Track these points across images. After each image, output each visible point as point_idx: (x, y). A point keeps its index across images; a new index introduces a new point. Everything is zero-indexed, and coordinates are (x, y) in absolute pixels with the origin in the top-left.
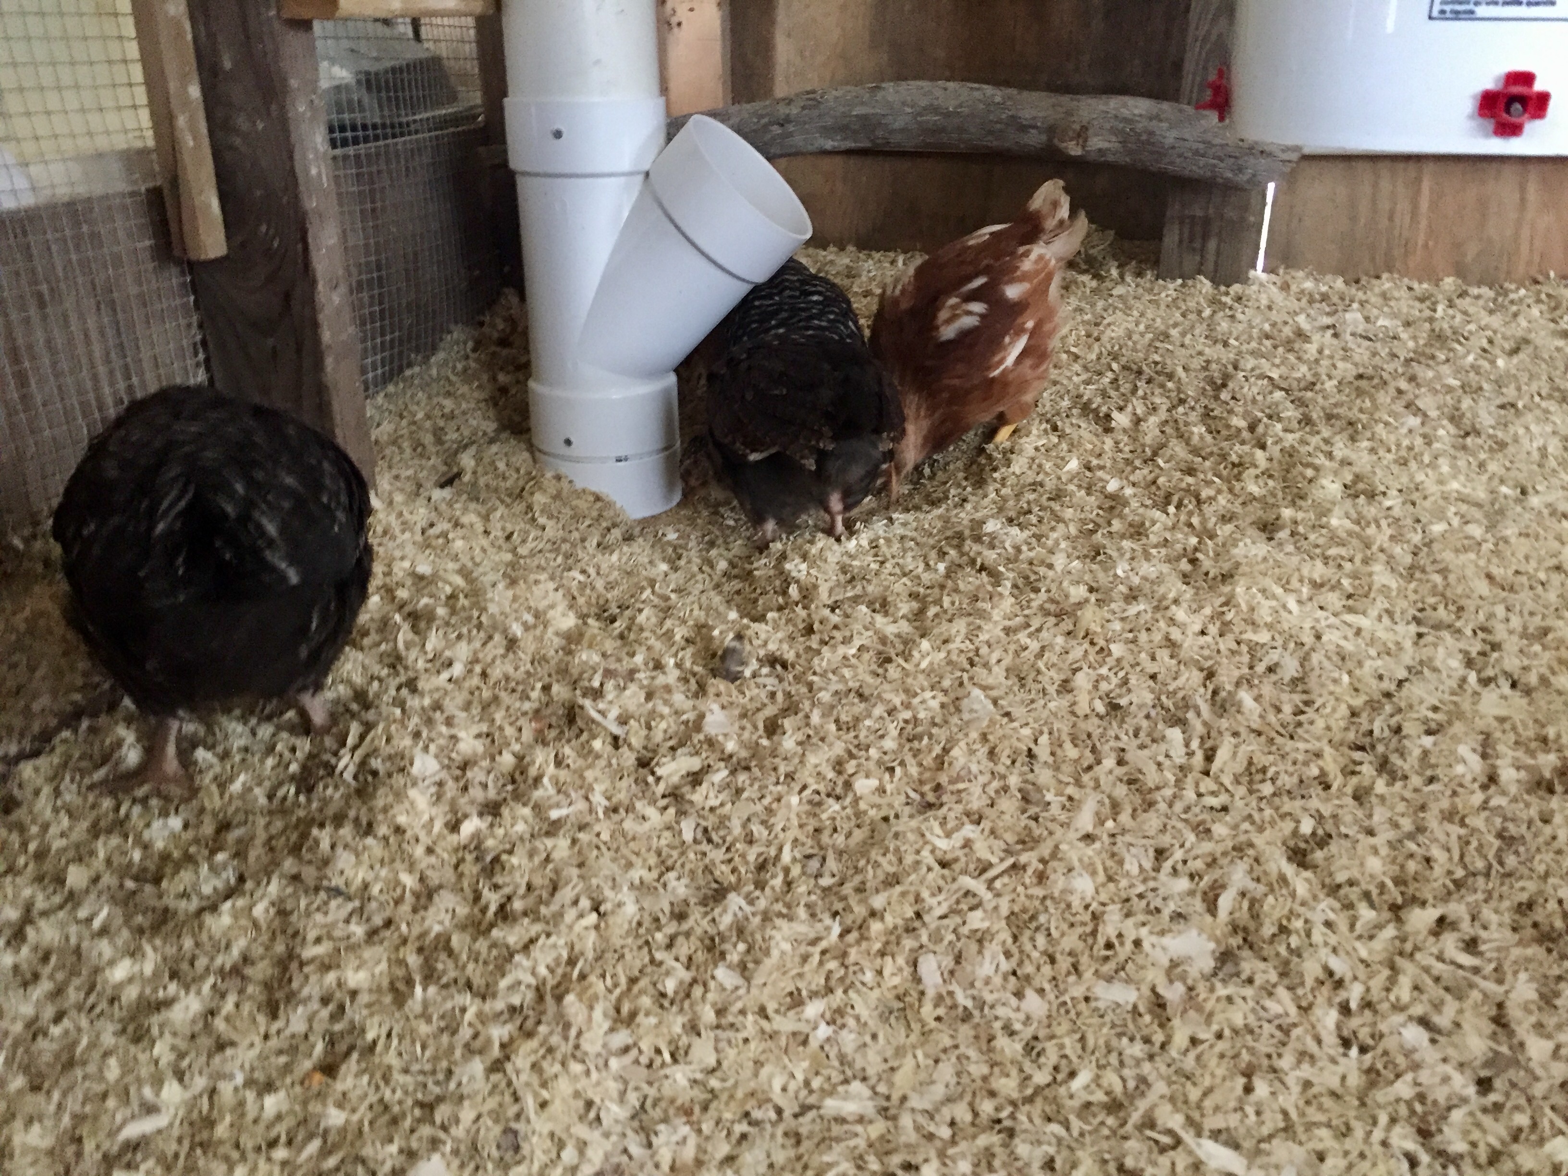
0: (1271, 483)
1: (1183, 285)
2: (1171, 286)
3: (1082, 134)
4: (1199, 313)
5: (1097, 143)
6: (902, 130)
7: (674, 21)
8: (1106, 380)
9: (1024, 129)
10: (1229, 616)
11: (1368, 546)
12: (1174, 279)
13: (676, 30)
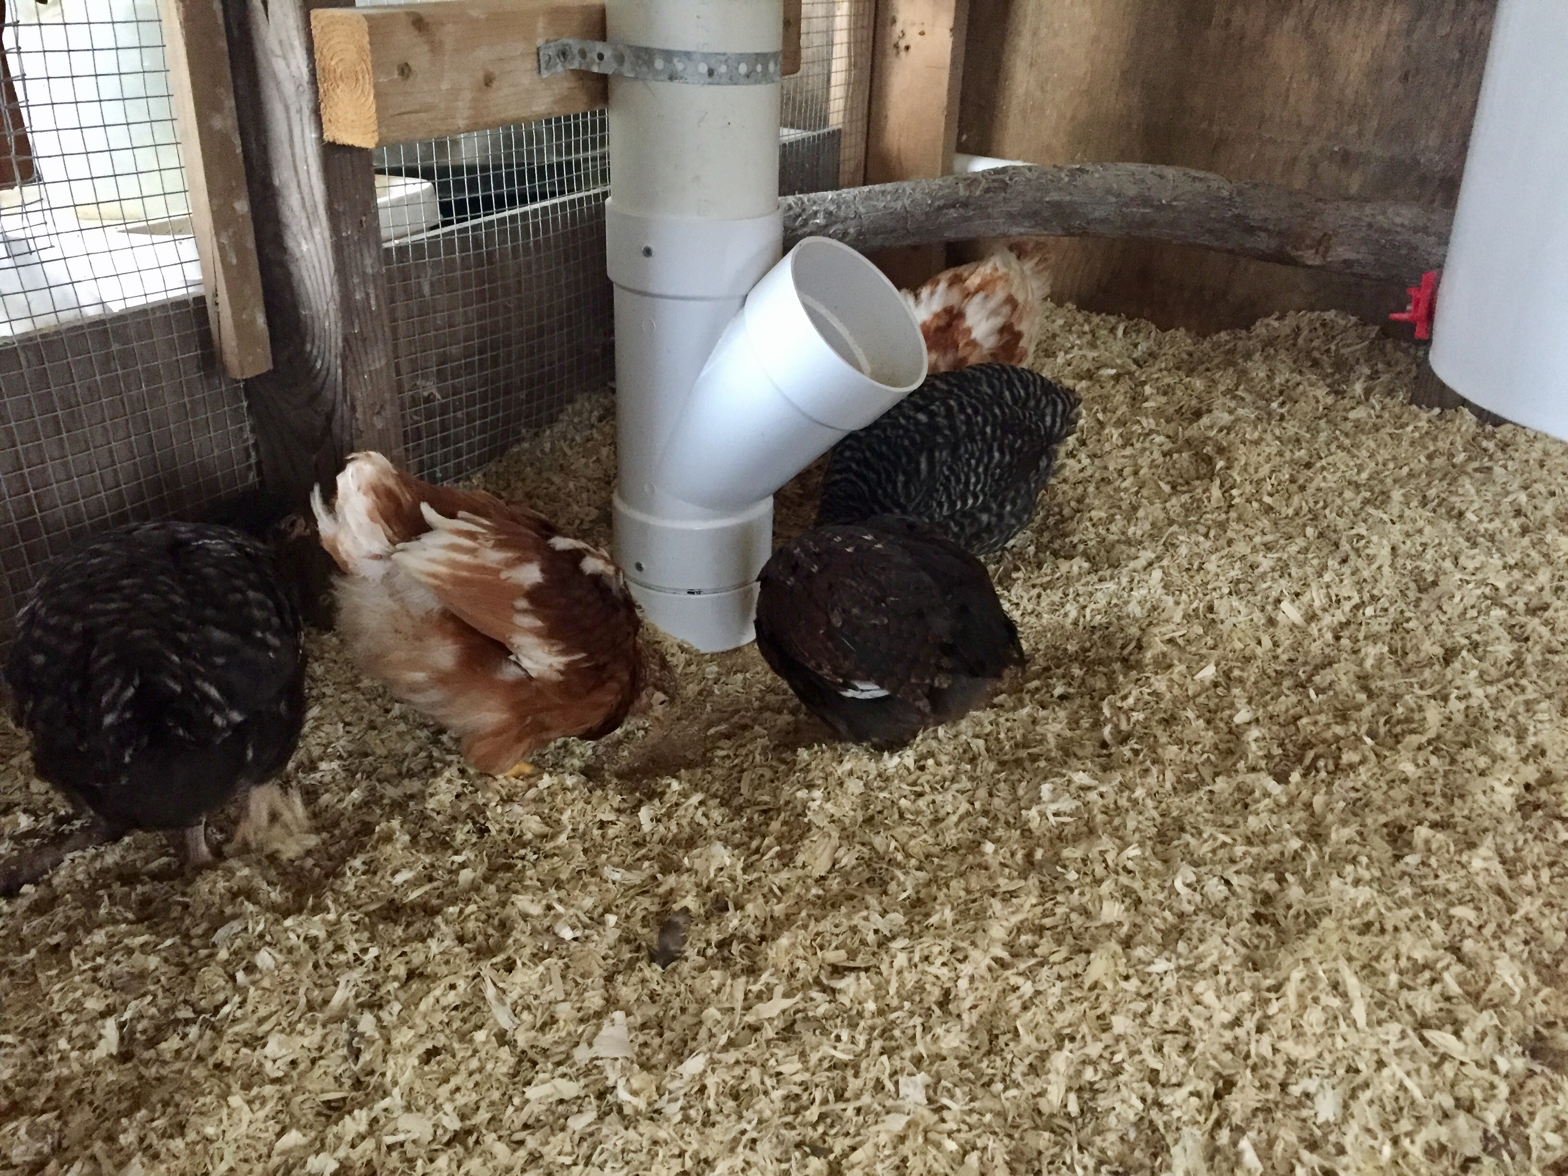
0: (1434, 761)
1: (1440, 416)
2: (1424, 416)
3: (1323, 243)
4: (1451, 456)
5: (1341, 252)
6: (1104, 221)
7: (902, 44)
8: (1293, 549)
9: (1250, 230)
10: (1273, 1008)
11: (1511, 911)
12: (1430, 407)
13: (903, 53)
